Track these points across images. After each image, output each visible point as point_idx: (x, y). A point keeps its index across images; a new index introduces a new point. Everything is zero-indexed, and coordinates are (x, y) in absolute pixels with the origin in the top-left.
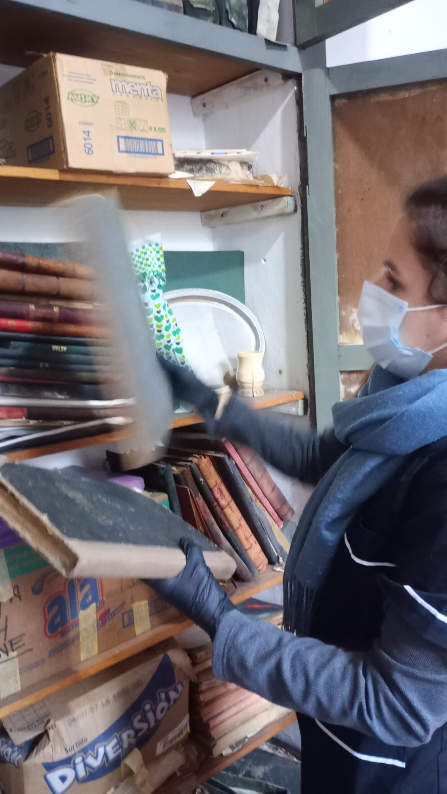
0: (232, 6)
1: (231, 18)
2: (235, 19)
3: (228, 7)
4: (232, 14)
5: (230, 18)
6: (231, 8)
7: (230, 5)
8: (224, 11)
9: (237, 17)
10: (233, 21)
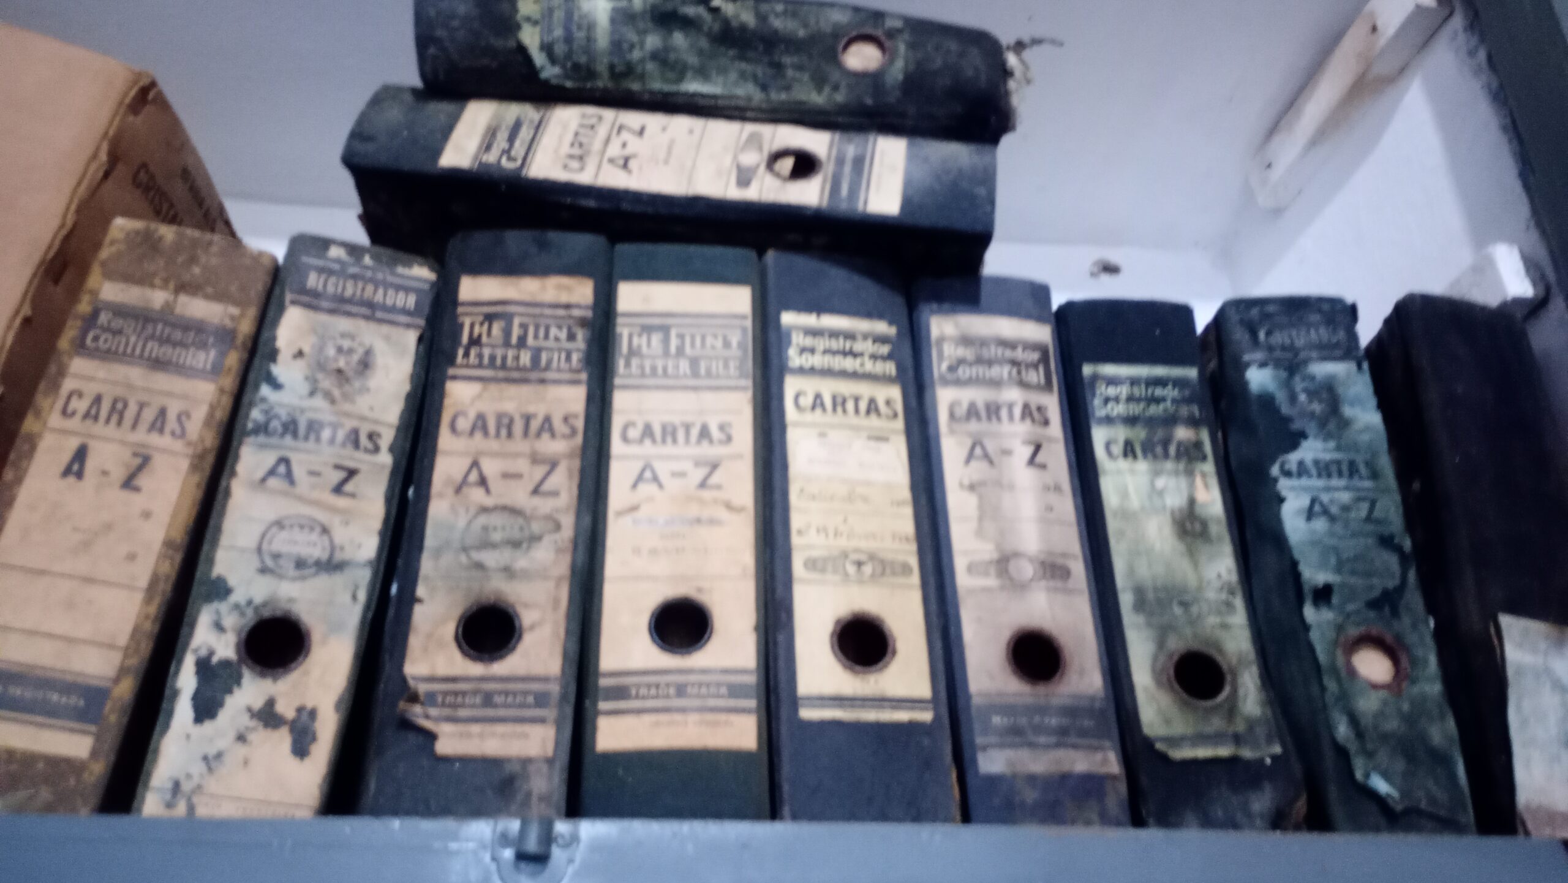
0: (1366, 721)
1: (1367, 776)
2: (1386, 776)
3: (1342, 730)
4: (1370, 755)
5: (1359, 775)
6: (1359, 732)
7: (1354, 720)
8: (1329, 754)
9: (1400, 765)
10: (1381, 785)
